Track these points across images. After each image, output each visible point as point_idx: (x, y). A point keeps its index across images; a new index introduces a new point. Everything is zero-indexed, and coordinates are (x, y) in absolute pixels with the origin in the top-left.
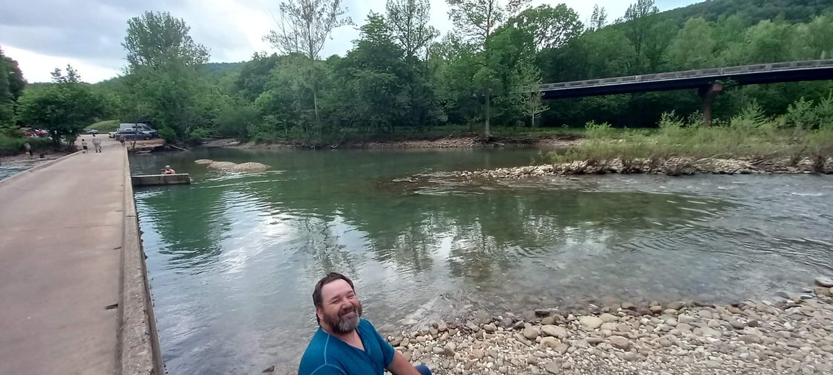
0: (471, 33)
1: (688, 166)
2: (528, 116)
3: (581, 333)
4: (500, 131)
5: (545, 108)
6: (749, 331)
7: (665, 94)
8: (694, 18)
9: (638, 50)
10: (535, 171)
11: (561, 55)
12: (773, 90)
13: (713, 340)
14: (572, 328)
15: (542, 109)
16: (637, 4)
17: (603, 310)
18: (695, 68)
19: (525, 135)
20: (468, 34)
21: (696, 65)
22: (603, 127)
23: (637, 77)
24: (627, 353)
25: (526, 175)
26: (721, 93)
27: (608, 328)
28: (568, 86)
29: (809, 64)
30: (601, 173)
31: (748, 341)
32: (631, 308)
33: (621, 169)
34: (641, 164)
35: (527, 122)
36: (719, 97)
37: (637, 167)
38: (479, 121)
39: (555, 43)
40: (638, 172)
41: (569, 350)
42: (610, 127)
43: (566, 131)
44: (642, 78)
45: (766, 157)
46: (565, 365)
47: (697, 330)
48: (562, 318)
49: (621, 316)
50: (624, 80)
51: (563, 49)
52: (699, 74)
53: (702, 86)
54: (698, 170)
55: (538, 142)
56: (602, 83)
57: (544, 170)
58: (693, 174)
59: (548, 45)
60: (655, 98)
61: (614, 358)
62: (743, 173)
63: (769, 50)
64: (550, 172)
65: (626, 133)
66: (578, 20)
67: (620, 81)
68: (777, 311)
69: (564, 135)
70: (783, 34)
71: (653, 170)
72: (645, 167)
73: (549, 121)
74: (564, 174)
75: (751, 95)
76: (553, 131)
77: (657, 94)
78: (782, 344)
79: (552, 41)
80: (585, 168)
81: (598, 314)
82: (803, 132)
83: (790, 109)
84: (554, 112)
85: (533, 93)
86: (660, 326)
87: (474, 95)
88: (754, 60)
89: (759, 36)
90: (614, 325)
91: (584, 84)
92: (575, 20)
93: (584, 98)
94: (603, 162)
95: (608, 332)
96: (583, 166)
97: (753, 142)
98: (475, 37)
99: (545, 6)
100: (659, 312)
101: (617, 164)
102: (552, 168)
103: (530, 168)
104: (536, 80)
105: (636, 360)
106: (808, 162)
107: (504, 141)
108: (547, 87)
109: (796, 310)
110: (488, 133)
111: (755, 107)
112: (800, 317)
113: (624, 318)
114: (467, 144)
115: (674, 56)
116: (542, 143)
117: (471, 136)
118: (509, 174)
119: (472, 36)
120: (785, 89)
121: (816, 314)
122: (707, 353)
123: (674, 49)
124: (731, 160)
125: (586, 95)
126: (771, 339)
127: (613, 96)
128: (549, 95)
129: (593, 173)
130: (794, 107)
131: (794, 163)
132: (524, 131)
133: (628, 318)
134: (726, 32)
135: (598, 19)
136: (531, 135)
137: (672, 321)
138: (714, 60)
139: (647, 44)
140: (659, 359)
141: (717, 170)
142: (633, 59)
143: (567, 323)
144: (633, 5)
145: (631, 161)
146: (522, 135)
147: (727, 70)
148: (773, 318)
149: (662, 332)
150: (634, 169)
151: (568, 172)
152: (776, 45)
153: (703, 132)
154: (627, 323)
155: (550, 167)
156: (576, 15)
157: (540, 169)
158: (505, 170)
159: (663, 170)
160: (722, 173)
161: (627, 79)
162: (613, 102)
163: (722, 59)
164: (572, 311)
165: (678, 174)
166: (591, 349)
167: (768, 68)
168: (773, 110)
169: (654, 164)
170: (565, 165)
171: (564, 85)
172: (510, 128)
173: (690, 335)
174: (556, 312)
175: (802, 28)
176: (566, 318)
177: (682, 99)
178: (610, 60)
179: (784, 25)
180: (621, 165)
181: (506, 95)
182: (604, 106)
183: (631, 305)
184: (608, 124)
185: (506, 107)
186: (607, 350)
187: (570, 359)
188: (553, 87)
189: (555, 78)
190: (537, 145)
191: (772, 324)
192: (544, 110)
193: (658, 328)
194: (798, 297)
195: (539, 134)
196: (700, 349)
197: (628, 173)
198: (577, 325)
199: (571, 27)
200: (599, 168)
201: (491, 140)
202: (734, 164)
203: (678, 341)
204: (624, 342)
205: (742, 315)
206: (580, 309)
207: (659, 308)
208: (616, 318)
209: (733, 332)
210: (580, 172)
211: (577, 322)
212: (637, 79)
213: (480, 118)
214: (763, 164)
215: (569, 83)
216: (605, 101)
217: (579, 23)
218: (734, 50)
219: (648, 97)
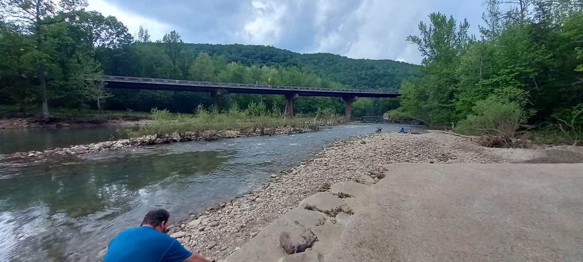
0: (17, 15)
1: (214, 135)
2: (92, 100)
3: (192, 230)
4: (63, 112)
5: (109, 95)
6: (257, 199)
7: (194, 93)
8: (203, 52)
9: (174, 63)
10: (115, 145)
11: (117, 55)
12: (241, 96)
13: (248, 207)
14: (186, 230)
15: (106, 95)
16: (170, 35)
17: (198, 215)
18: (208, 81)
19: (92, 116)
20: (13, 14)
21: (207, 79)
22: (164, 112)
23: (177, 81)
24: (219, 226)
25: (107, 149)
26: (221, 96)
27: (205, 222)
28: (127, 80)
29: (253, 86)
30: (167, 142)
31: (258, 203)
32: (212, 209)
33: (179, 139)
34: (190, 135)
35: (93, 105)
36: (220, 98)
37: (189, 137)
38: (34, 102)
39: (110, 44)
40: (189, 140)
41: (191, 238)
42: (169, 112)
43: (131, 113)
44: (180, 82)
45: (245, 129)
46: (193, 244)
47: (241, 207)
48: (178, 228)
49: (209, 214)
50: (169, 81)
51: (116, 51)
52: (210, 84)
53: (213, 91)
54: (219, 137)
55: (106, 122)
56: (153, 81)
57: (122, 144)
58: (217, 139)
59: (104, 45)
60: (189, 95)
61: (214, 231)
62: (237, 137)
63: (238, 78)
64: (128, 144)
65: (179, 116)
66: (128, 32)
67: (166, 82)
68: (263, 190)
69: (129, 117)
70: (242, 70)
71: (197, 138)
72: (193, 137)
73: (112, 106)
74: (140, 145)
75: (234, 98)
76: (120, 114)
77: (189, 93)
78: (268, 200)
79: (107, 42)
80: (155, 140)
81: (197, 219)
82: (255, 117)
83: (249, 106)
84: (117, 99)
85: (96, 82)
86: (227, 211)
87: (23, 75)
88: (232, 81)
89: (232, 70)
90: (208, 219)
91: (140, 80)
92: (126, 32)
93: (141, 90)
94: (167, 135)
95: (206, 223)
96: (154, 138)
97: (239, 122)
98: (20, 19)
99: (97, 13)
100: (224, 206)
101: (176, 136)
102: (129, 141)
103: (108, 143)
104: (96, 71)
105: (224, 227)
106: (259, 130)
107: (69, 121)
108: (109, 78)
109: (269, 188)
110: (46, 113)
111: (236, 104)
112: (270, 190)
113: (210, 215)
114: (21, 125)
115: (196, 72)
116: (111, 124)
117: (25, 117)
118: (88, 149)
119: (18, 18)
120: (246, 97)
121: (274, 187)
122: (247, 213)
123: (195, 67)
124: (232, 131)
125: (142, 88)
126: (265, 199)
127: (162, 91)
128: (111, 85)
129: (162, 143)
130: (250, 105)
131: (254, 131)
132: (90, 113)
133: (212, 214)
134: (219, 64)
135: (144, 36)
136: (98, 116)
137: (231, 207)
138: (216, 77)
139: (179, 61)
140: (232, 222)
141: (227, 136)
142: (172, 69)
143: (182, 229)
144: (168, 34)
145: (184, 134)
146: (88, 116)
147: (223, 84)
148: (263, 193)
149: (229, 213)
150: (187, 138)
151: (143, 143)
152: (240, 75)
153: (218, 116)
154: (212, 216)
155: (128, 141)
156: (125, 28)
157: (119, 143)
158: (82, 147)
159: (203, 138)
160: (229, 137)
161: (171, 82)
162: (163, 95)
163: (219, 78)
164: (182, 222)
165: (210, 139)
166: (202, 233)
167: (238, 86)
168: (243, 106)
169: (197, 135)
170: (139, 139)
171: (124, 79)
172: (75, 109)
173: (239, 209)
174: (173, 227)
175: (248, 69)
176: (180, 227)
177: (203, 97)
178: (157, 67)
179: (241, 66)
180: (179, 136)
181: (67, 80)
182: (157, 97)
183: (211, 208)
184: (167, 110)
185: (67, 90)
186: (209, 230)
187: (194, 241)
188: (113, 79)
189: (115, 73)
190: (105, 124)
191: (263, 195)
192: (109, 96)
193: (227, 212)
194: (268, 184)
195: (106, 115)
196: (245, 212)
197: (184, 141)
198: (188, 228)
199: (123, 36)
200: (165, 140)
201: (52, 121)
202: (233, 133)
203: (236, 213)
204: (215, 223)
205: (253, 196)
206: (186, 220)
207: (224, 204)
208: (207, 216)
209: (253, 202)
210: (152, 143)
211: (188, 226)
212: (177, 82)
213: (34, 98)
214: (244, 132)
215: (127, 77)
216: (158, 94)
217: (129, 35)
218: (223, 75)
219: (185, 94)
